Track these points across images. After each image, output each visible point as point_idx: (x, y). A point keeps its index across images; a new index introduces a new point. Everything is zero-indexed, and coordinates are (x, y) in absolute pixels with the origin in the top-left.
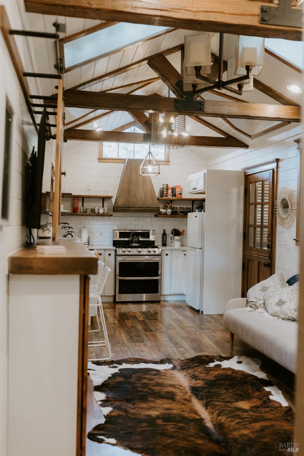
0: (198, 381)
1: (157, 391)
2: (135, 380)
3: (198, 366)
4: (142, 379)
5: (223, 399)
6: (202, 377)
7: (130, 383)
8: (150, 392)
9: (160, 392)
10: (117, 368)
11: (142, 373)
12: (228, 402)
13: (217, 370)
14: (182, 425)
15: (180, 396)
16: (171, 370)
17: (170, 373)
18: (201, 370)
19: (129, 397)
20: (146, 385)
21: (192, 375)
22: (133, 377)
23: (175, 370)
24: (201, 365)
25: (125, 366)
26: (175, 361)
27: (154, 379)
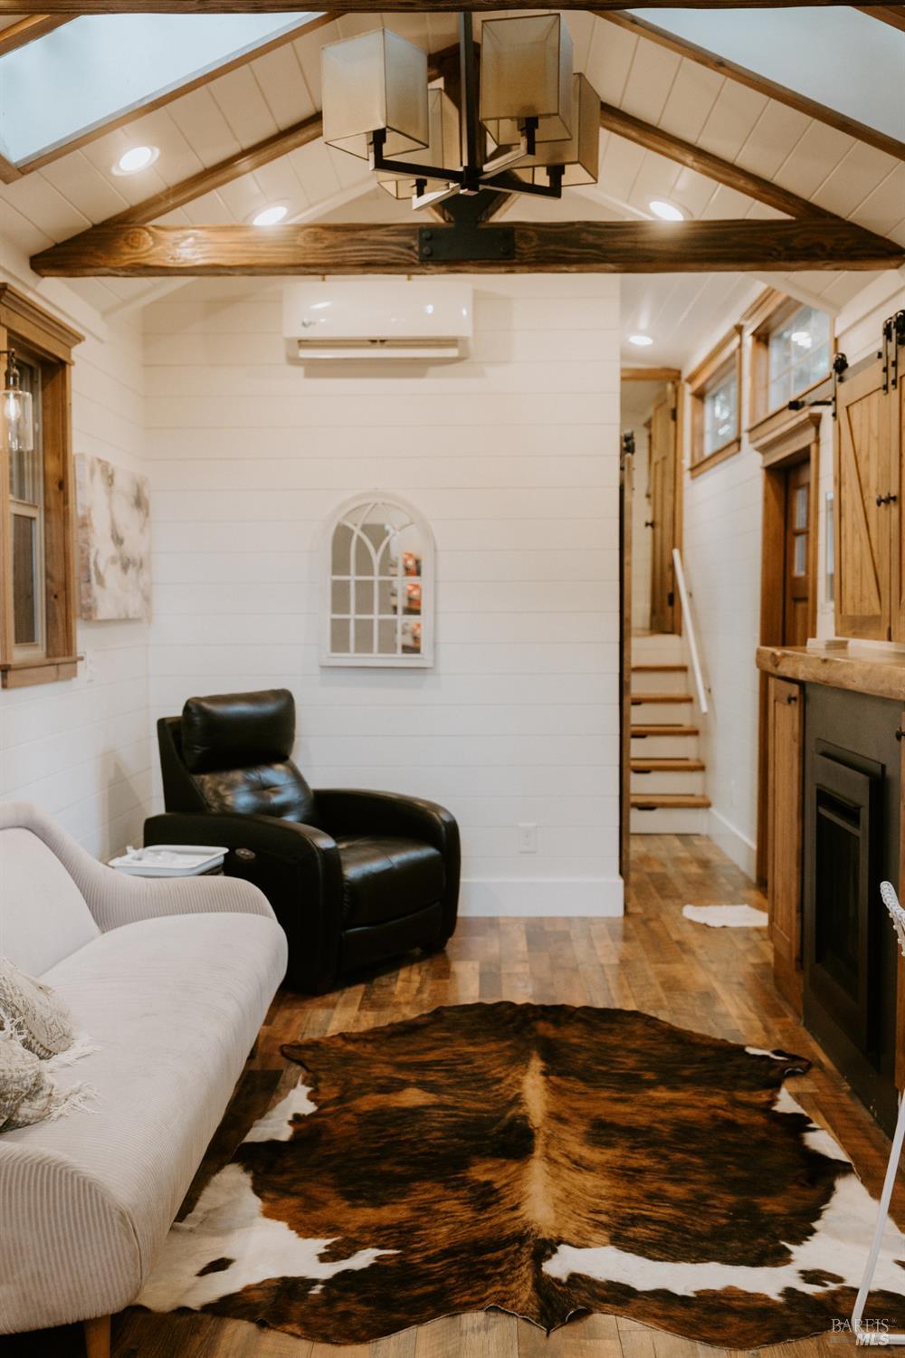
0: (484, 1178)
1: (640, 1150)
2: (713, 1197)
3: (428, 1260)
4: (688, 1201)
5: (451, 1116)
6: (456, 1195)
7: (733, 1185)
8: (664, 1151)
9: (632, 1148)
10: (801, 1272)
11: (689, 1234)
12: (446, 1107)
13: (367, 1227)
14: (600, 1068)
15: (573, 1131)
16: (560, 1241)
17: (572, 1225)
18: (438, 1231)
19: (731, 1138)
20: (677, 1174)
21: (489, 1210)
22: (725, 1211)
23: (547, 1237)
24: (414, 1266)
25: (767, 1282)
26: (526, 1297)
27: (641, 1198)
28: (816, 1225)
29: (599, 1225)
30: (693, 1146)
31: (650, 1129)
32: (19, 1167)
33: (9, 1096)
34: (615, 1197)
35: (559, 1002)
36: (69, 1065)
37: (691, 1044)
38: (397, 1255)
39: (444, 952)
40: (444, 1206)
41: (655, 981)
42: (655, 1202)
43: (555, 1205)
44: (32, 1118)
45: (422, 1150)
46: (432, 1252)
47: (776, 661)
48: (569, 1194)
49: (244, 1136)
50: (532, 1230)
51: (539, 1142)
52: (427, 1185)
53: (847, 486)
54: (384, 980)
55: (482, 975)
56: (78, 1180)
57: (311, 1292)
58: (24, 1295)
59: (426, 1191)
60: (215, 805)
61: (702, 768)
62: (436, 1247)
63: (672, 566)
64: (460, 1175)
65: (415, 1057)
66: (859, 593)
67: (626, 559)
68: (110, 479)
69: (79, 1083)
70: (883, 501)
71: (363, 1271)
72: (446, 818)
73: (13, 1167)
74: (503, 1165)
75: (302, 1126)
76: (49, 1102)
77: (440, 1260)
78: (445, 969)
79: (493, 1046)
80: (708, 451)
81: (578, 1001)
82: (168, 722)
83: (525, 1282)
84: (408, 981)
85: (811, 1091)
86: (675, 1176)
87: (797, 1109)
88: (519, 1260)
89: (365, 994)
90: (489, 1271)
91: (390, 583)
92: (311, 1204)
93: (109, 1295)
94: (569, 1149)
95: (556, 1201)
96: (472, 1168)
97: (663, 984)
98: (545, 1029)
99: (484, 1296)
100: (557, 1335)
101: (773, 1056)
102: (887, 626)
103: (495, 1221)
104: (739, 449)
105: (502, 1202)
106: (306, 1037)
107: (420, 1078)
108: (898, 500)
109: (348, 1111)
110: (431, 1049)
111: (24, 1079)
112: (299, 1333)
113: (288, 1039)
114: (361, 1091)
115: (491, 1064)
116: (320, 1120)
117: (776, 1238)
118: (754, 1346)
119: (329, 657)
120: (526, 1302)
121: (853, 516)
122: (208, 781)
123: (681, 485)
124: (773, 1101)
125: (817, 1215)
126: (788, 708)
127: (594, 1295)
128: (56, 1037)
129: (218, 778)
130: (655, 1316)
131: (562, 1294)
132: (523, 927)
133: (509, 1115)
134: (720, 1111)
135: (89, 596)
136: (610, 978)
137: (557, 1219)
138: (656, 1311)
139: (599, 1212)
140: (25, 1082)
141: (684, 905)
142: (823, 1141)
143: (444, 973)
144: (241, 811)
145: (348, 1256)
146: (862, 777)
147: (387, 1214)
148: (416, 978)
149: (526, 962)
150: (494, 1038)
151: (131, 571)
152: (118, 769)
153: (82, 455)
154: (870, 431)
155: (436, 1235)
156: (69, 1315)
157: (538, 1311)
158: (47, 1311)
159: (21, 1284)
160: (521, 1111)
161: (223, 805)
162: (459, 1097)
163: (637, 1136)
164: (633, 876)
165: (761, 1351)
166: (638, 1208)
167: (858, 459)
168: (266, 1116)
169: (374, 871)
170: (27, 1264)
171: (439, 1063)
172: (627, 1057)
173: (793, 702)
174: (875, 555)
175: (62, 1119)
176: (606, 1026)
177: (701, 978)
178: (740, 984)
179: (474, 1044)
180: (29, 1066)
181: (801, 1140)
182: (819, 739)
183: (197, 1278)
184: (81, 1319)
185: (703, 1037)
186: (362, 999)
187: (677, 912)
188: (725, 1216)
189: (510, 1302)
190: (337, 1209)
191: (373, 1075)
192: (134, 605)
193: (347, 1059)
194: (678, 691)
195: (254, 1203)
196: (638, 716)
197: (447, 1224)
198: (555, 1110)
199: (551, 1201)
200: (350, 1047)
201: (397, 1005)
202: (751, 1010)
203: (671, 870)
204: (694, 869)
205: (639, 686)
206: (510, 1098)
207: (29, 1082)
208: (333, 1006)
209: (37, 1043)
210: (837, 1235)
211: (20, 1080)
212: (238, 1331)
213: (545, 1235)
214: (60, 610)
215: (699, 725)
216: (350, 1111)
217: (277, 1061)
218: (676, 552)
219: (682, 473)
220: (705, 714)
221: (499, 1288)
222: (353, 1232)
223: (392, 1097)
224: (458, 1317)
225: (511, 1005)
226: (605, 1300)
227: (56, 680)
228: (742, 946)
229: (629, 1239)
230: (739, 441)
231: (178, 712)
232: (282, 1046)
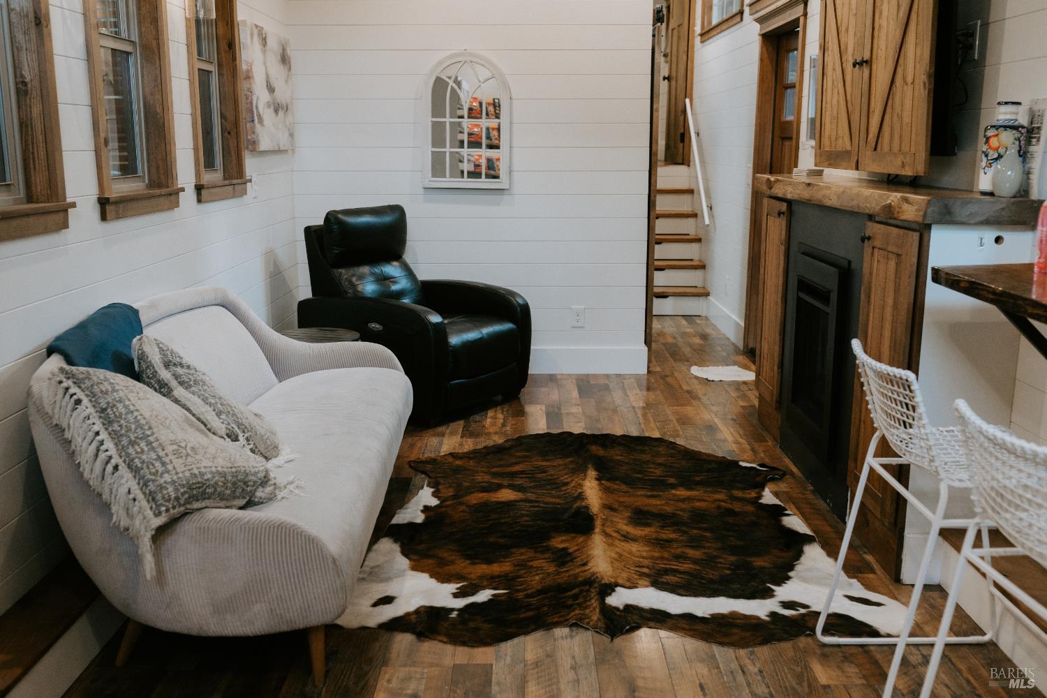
0: (561, 546)
1: (669, 528)
2: (720, 557)
3: (528, 596)
4: (702, 560)
5: (534, 507)
6: (543, 557)
7: (734, 550)
8: (684, 528)
9: (663, 527)
10: (781, 602)
11: (704, 579)
12: (530, 501)
13: (484, 576)
14: (638, 476)
15: (621, 516)
16: (617, 585)
17: (624, 575)
18: (533, 578)
19: (731, 520)
20: (694, 543)
21: (567, 566)
22: (728, 566)
23: (607, 582)
24: (518, 600)
25: (758, 608)
26: (596, 618)
27: (671, 558)
28: (791, 574)
29: (642, 575)
30: (705, 525)
31: (674, 515)
32: (266, 528)
33: (249, 484)
34: (652, 558)
35: (605, 432)
36: (280, 467)
37: (700, 460)
38: (507, 593)
39: (519, 398)
40: (535, 564)
41: (672, 417)
42: (681, 560)
43: (612, 562)
44: (264, 499)
45: (516, 529)
46: (530, 591)
47: (770, 184)
48: (620, 555)
49: (391, 520)
50: (597, 577)
51: (598, 523)
52: (523, 550)
53: (830, 52)
54: (477, 418)
55: (548, 415)
56: (305, 537)
57: (451, 616)
58: (271, 609)
59: (522, 554)
60: (350, 291)
61: (703, 267)
62: (532, 588)
63: (684, 111)
64: (544, 544)
65: (504, 468)
66: (835, 133)
67: (655, 107)
68: (264, 41)
69: (292, 477)
70: (858, 63)
71: (484, 603)
72: (520, 301)
73: (262, 527)
74: (574, 538)
75: (431, 513)
76: (275, 489)
77: (536, 596)
78: (521, 410)
79: (560, 462)
80: (715, 21)
81: (618, 432)
82: (313, 229)
83: (594, 609)
84: (495, 418)
85: (785, 490)
86: (693, 544)
87: (776, 501)
88: (590, 596)
89: (464, 427)
90: (570, 603)
91: (459, 124)
92: (442, 563)
93: (326, 611)
94: (619, 527)
95: (612, 560)
96: (553, 540)
97: (678, 420)
98: (596, 450)
99: (568, 618)
100: (618, 640)
101: (758, 468)
102: (856, 158)
103: (572, 572)
104: (742, 20)
105: (575, 561)
106: (426, 455)
107: (510, 482)
108: (869, 64)
109: (461, 504)
110: (516, 463)
111: (258, 472)
112: (445, 640)
113: (413, 457)
114: (469, 491)
115: (560, 473)
116: (444, 509)
117: (765, 583)
118: (751, 646)
119: (430, 181)
120: (596, 621)
121: (833, 74)
122: (344, 273)
123: (693, 47)
124: (760, 497)
125: (792, 568)
126: (778, 220)
127: (642, 617)
128: (270, 448)
129: (351, 271)
130: (684, 629)
131: (620, 616)
132: (574, 381)
133: (575, 506)
134: (723, 504)
135: (254, 133)
136: (640, 416)
137: (613, 571)
138: (685, 626)
139: (643, 567)
140: (259, 475)
141: (692, 366)
142: (795, 522)
143: (520, 413)
144: (369, 295)
145: (473, 594)
146: (833, 269)
147: (496, 569)
148: (500, 416)
149: (578, 405)
150: (560, 456)
151: (281, 113)
152: (276, 265)
153: (245, 21)
154: (850, 9)
155: (532, 581)
156: (301, 624)
157: (603, 626)
158: (287, 621)
159: (270, 604)
160: (584, 504)
161: (356, 291)
162: (539, 495)
163: (666, 520)
164: (654, 346)
165: (755, 649)
166: (669, 564)
167: (840, 30)
168: (404, 507)
169: (469, 339)
170: (273, 590)
171: (523, 472)
172: (656, 469)
173: (782, 215)
174: (849, 105)
175: (284, 501)
176: (639, 448)
177: (707, 416)
178: (733, 419)
179: (547, 460)
180: (260, 464)
181: (780, 521)
182: (801, 243)
183: (371, 608)
184: (308, 626)
185: (709, 455)
186: (463, 431)
187: (686, 371)
188: (729, 569)
189: (586, 621)
190: (461, 565)
191: (477, 481)
192: (283, 140)
193: (457, 470)
194: (686, 208)
195: (404, 562)
196: (662, 226)
197: (538, 574)
198: (607, 503)
199: (609, 560)
200: (458, 462)
201: (488, 434)
202: (742, 437)
203: (680, 341)
204: (697, 341)
205: (663, 204)
206: (575, 495)
207: (261, 475)
208: (443, 435)
209: (259, 451)
210: (805, 580)
211: (256, 474)
212: (403, 641)
213: (606, 581)
214: (232, 144)
215: (701, 234)
216: (463, 504)
217: (407, 472)
218: (687, 101)
219: (694, 38)
220: (708, 225)
221: (577, 612)
222: (474, 580)
223: (492, 495)
224: (551, 630)
225: (570, 434)
226: (650, 620)
227: (234, 196)
228: (734, 394)
229: (663, 583)
230: (741, 13)
231: (321, 222)
232: (410, 462)
